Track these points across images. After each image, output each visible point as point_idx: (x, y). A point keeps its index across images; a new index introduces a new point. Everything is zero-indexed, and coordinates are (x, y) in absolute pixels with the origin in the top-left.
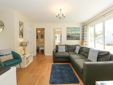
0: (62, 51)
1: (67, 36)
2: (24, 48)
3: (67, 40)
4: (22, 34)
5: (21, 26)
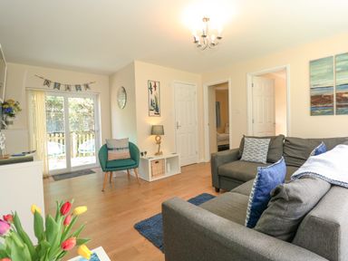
0: (253, 158)
1: (312, 97)
2: (158, 138)
3: (312, 113)
4: (155, 108)
5: (153, 90)
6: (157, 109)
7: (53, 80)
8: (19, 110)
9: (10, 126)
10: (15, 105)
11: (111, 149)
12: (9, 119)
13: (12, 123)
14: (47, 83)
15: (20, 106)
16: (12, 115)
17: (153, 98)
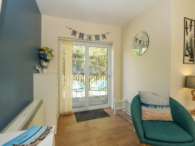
4: (190, 53)
6: (192, 55)
7: (79, 31)
8: (52, 56)
9: (45, 70)
10: (50, 52)
11: (147, 105)
12: (44, 64)
13: (46, 67)
14: (74, 33)
15: (53, 53)
16: (47, 61)
17: (189, 41)
